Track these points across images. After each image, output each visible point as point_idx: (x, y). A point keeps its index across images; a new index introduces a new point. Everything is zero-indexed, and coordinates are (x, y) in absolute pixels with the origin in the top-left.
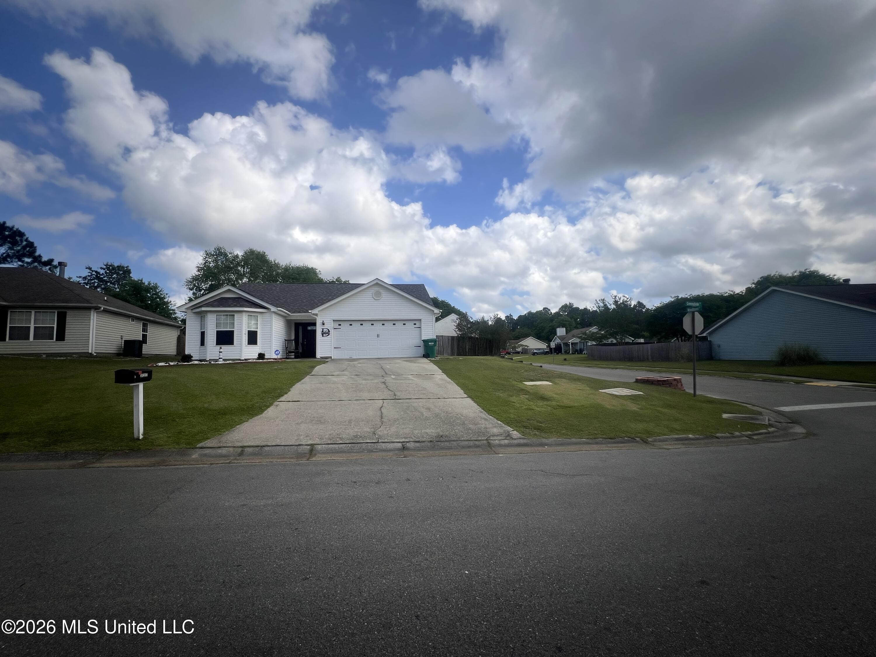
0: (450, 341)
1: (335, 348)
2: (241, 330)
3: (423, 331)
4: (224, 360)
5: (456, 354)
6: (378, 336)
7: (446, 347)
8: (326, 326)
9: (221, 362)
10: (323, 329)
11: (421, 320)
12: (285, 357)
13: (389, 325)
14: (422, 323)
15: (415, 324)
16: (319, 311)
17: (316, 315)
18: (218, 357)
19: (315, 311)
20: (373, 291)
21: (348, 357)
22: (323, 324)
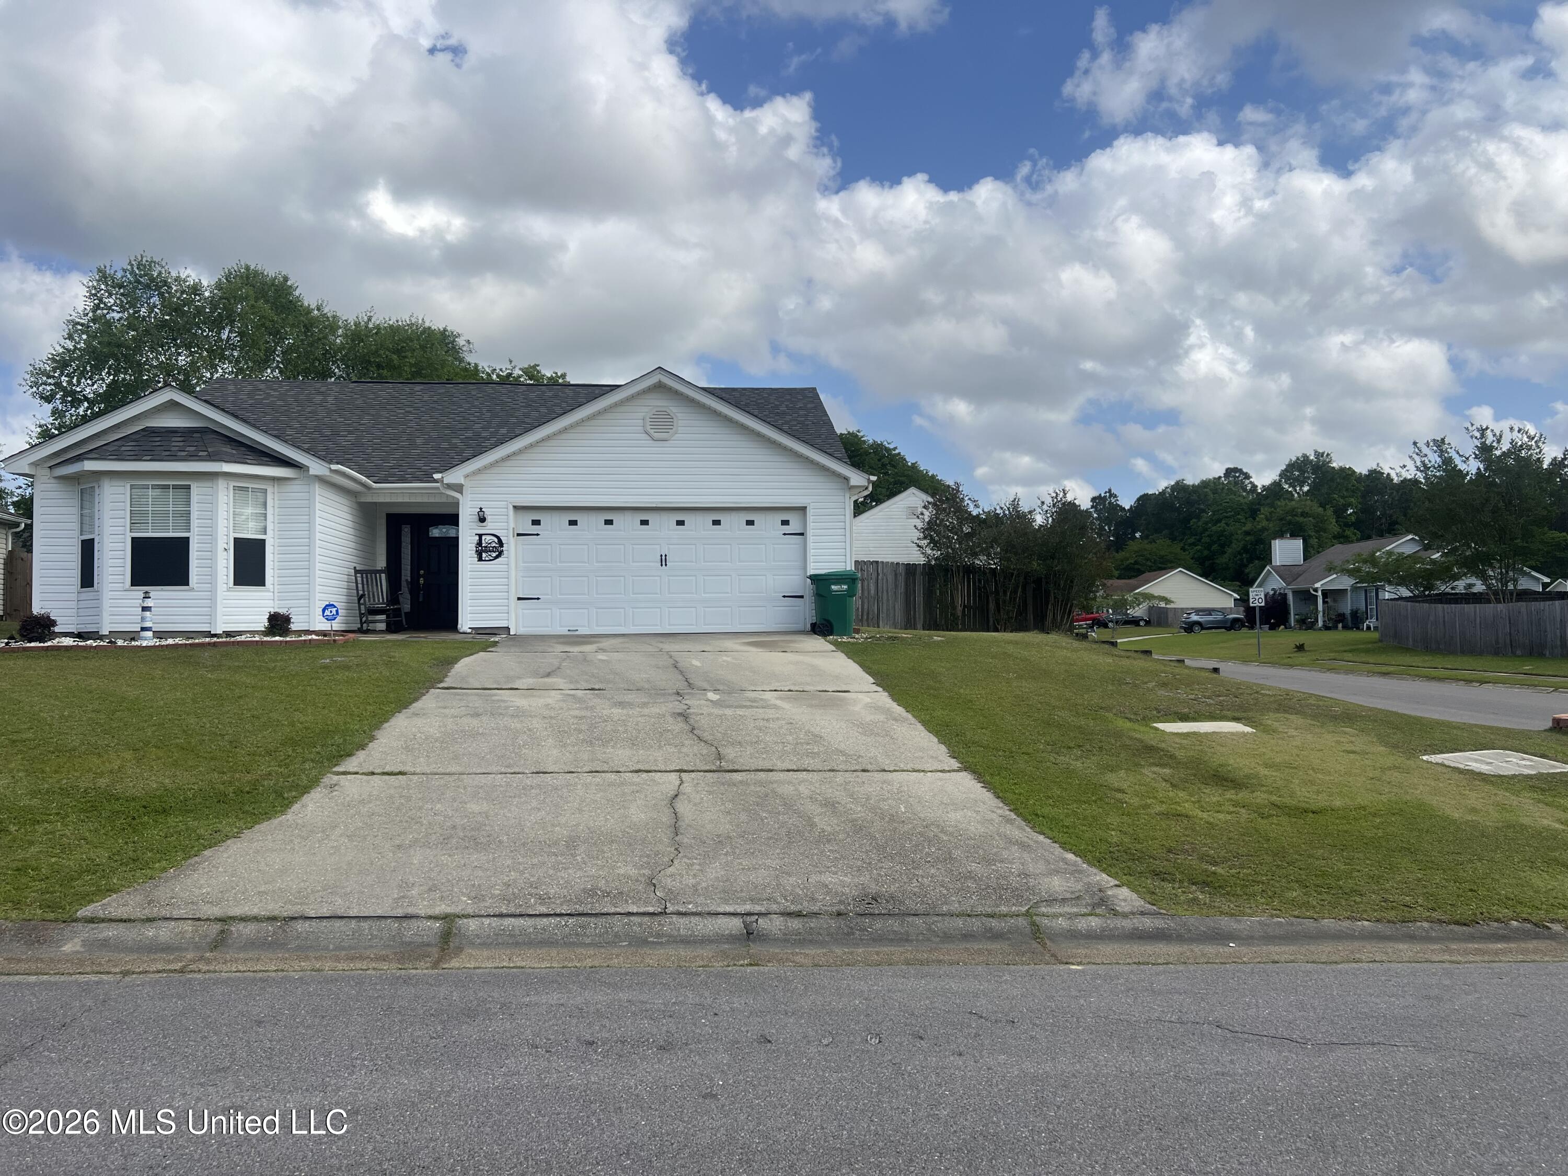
0: (901, 580)
1: (519, 599)
2: (211, 536)
3: (811, 545)
4: (159, 635)
5: (920, 625)
6: (663, 560)
7: (888, 600)
8: (491, 526)
9: (148, 640)
10: (480, 536)
11: (803, 509)
12: (356, 626)
13: (698, 525)
14: (810, 517)
15: (785, 523)
16: (466, 476)
17: (459, 488)
18: (139, 626)
19: (454, 476)
20: (646, 409)
21: (563, 631)
22: (482, 520)
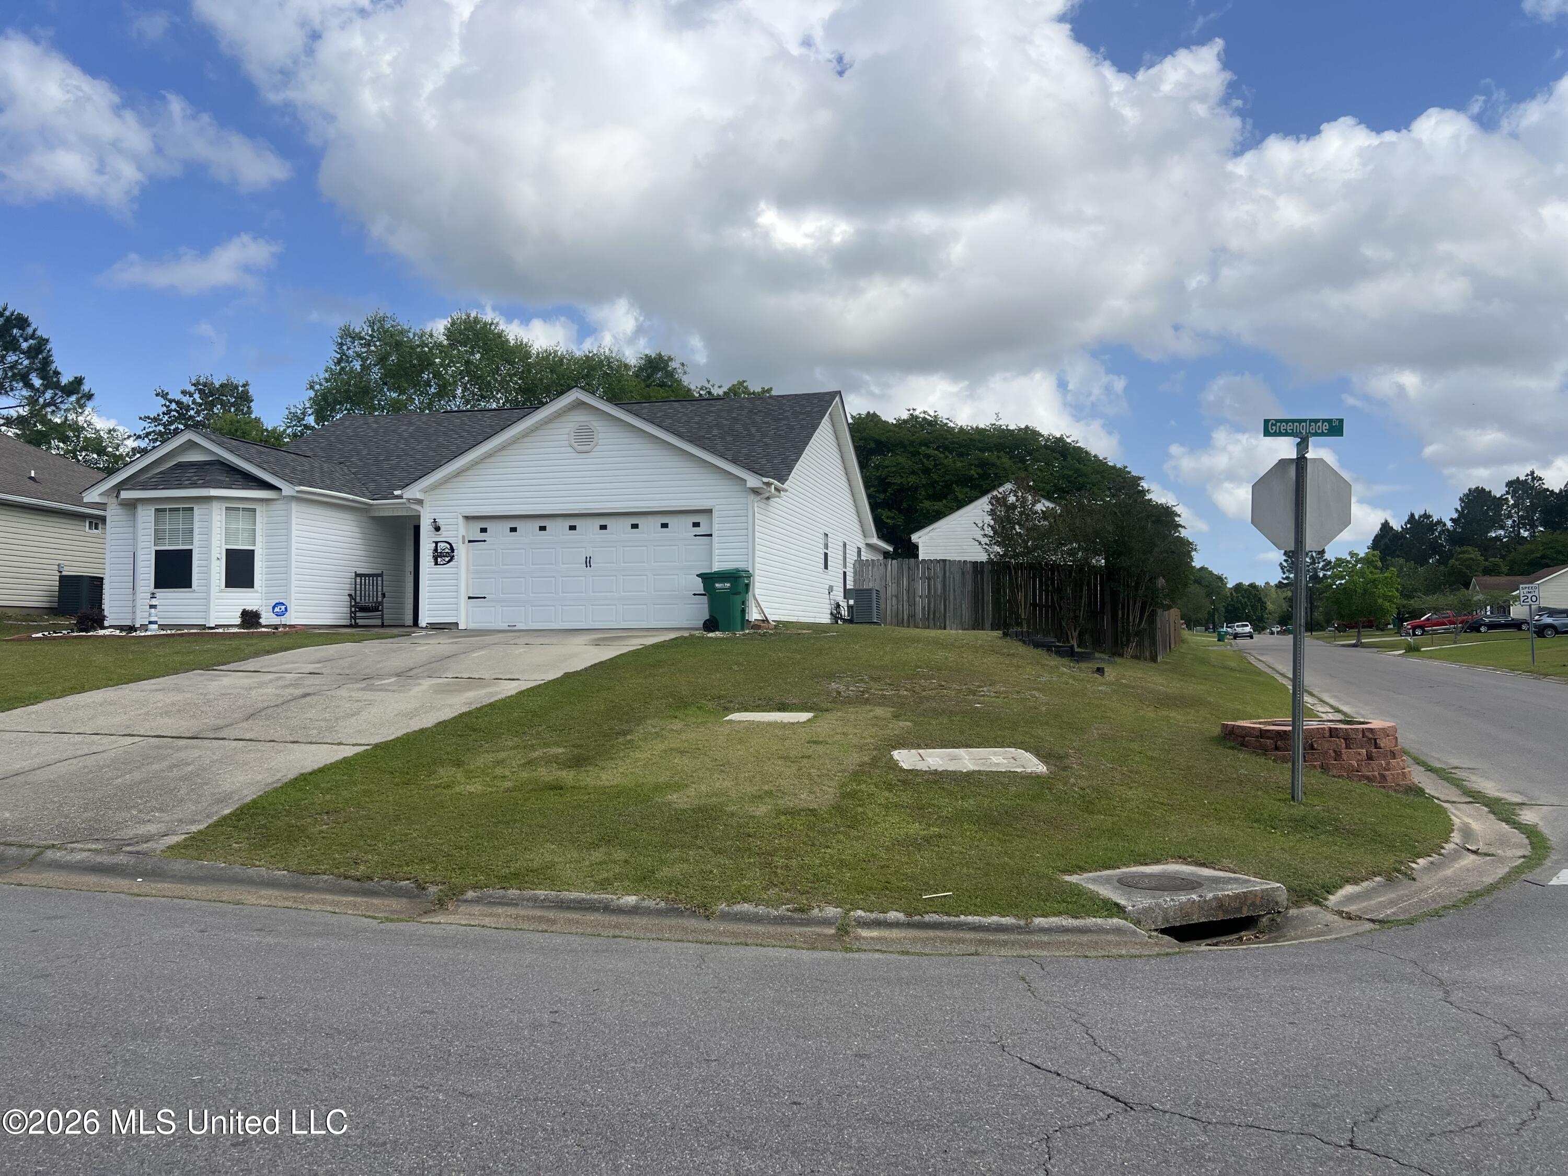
1: (469, 598)
3: (716, 545)
6: (588, 562)
8: (444, 535)
10: (436, 543)
11: (709, 512)
13: (619, 528)
14: (716, 519)
15: (696, 525)
16: (425, 491)
17: (420, 502)
19: (414, 492)
20: (571, 425)
21: (504, 626)
22: (437, 529)
